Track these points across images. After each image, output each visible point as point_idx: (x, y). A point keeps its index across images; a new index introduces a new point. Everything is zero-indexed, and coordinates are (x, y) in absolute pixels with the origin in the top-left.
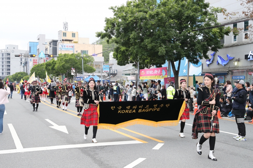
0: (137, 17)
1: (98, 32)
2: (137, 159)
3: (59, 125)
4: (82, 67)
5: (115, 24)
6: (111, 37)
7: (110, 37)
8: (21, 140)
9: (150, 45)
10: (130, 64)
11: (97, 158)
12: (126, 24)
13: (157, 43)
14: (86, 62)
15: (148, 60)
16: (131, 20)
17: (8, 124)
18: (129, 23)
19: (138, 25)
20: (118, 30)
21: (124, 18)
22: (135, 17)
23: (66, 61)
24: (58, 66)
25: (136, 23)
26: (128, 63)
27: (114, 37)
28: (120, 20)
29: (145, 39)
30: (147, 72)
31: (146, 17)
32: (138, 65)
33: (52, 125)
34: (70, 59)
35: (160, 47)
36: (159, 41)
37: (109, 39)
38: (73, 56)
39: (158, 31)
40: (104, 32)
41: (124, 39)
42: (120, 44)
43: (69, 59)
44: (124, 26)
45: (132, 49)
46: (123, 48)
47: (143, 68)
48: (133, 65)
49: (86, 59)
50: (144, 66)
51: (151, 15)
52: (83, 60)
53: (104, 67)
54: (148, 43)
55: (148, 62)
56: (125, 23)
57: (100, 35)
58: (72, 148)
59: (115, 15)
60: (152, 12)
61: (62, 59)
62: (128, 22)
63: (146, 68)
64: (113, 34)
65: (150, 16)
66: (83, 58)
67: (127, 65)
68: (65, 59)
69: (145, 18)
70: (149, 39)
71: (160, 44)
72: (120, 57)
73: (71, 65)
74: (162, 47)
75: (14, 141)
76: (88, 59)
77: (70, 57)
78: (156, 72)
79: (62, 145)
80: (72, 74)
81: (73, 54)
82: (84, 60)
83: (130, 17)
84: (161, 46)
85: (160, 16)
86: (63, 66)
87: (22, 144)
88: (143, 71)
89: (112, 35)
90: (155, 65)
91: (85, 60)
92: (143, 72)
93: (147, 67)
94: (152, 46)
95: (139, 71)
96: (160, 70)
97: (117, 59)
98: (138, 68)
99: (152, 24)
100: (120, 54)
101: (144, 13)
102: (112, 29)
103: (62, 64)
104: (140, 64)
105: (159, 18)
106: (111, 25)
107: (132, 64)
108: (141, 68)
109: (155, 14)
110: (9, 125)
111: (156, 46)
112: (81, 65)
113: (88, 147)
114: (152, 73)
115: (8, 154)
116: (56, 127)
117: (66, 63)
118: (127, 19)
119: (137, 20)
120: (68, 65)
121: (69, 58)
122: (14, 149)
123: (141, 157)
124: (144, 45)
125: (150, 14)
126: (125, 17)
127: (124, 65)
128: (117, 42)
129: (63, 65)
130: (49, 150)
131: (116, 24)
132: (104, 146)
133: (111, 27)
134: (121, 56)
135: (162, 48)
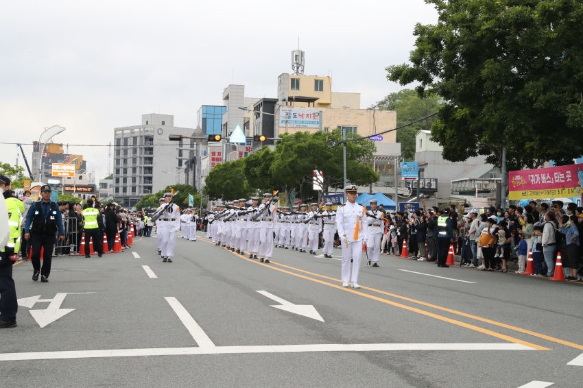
0: (505, 21)
1: (393, 67)
2: (527, 382)
3: (296, 304)
4: (343, 167)
5: (442, 43)
6: (431, 81)
7: (427, 80)
8: (205, 331)
9: (542, 97)
10: (480, 156)
11: (413, 375)
12: (474, 41)
13: (564, 92)
14: (354, 154)
15: (532, 143)
16: (487, 29)
17: (166, 298)
18: (483, 37)
19: (507, 42)
20: (449, 59)
21: (468, 25)
22: (498, 20)
23: (301, 152)
24: (280, 165)
25: (501, 37)
26: (475, 155)
27: (437, 80)
28: (456, 32)
29: (528, 80)
30: (531, 178)
31: (532, 20)
32: (504, 159)
33: (278, 304)
34: (312, 147)
35: (570, 102)
36: (569, 87)
37: (424, 84)
38: (318, 139)
39: (566, 58)
40: (412, 65)
41: (468, 83)
42: (454, 97)
43: (309, 146)
44: (467, 46)
45: (488, 109)
46: (461, 112)
47: (519, 167)
48: (489, 161)
49: (354, 146)
50: (519, 163)
51: (546, 11)
52: (345, 148)
53: (405, 166)
54: (534, 93)
55: (532, 148)
56: (470, 40)
57: (400, 75)
58: (341, 352)
59: (442, 18)
60: (550, 4)
61: (290, 146)
62: (478, 34)
63: (525, 168)
64: (436, 72)
65: (545, 15)
66: (345, 144)
67: (471, 160)
68: (299, 147)
69: (529, 23)
70: (538, 80)
71: (573, 94)
72: (451, 138)
73: (312, 162)
74: (579, 103)
75: (188, 331)
76: (359, 146)
77: (310, 141)
78: (559, 177)
79: (313, 343)
80: (316, 187)
81: (318, 134)
82: (349, 149)
83: (487, 20)
84: (574, 101)
85: (573, 14)
86: (292, 165)
87: (210, 338)
88: (517, 174)
89: (432, 75)
90: (553, 159)
91: (352, 149)
92: (518, 178)
93: (530, 166)
94: (548, 101)
95: (507, 177)
96: (569, 172)
97: (442, 144)
98: (503, 168)
99: (549, 38)
100: (451, 129)
101: (525, 8)
102: (432, 58)
103: (290, 160)
104: (508, 157)
105: (572, 18)
106: (430, 45)
107: (485, 157)
108: (512, 168)
109: (559, 9)
110: (168, 299)
111: (559, 102)
112: (340, 162)
113: (382, 351)
114: (549, 180)
115: (181, 355)
116: (287, 306)
117: (299, 157)
118: (475, 27)
119: (504, 28)
120: (305, 162)
121: (307, 142)
122: (193, 346)
123: (537, 380)
124: (524, 97)
125: (545, 7)
126: (472, 20)
127: (463, 159)
128: (445, 93)
129: (292, 161)
130: (282, 353)
131: (445, 43)
132: (426, 351)
133: (430, 49)
134: (454, 135)
135: (576, 108)
